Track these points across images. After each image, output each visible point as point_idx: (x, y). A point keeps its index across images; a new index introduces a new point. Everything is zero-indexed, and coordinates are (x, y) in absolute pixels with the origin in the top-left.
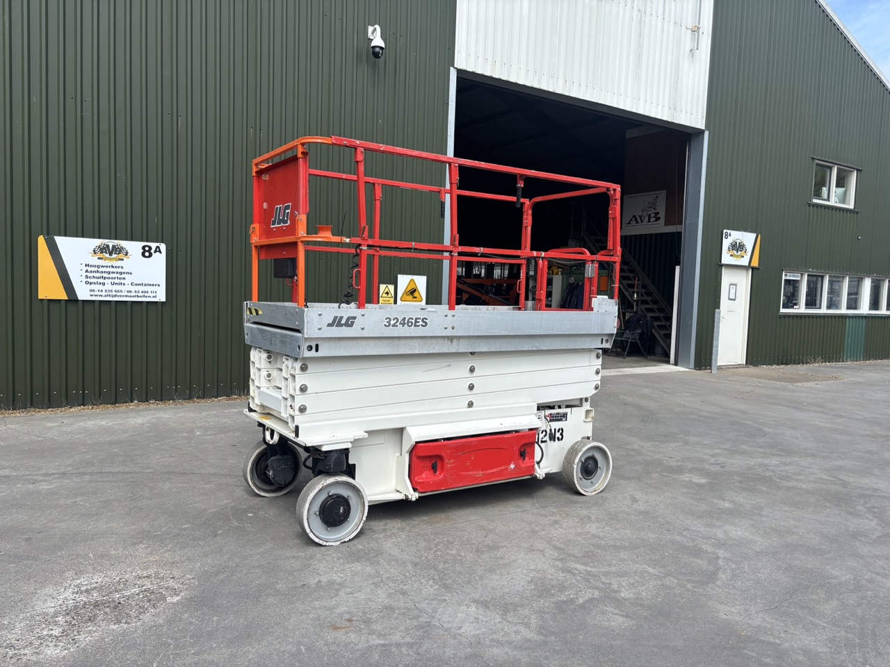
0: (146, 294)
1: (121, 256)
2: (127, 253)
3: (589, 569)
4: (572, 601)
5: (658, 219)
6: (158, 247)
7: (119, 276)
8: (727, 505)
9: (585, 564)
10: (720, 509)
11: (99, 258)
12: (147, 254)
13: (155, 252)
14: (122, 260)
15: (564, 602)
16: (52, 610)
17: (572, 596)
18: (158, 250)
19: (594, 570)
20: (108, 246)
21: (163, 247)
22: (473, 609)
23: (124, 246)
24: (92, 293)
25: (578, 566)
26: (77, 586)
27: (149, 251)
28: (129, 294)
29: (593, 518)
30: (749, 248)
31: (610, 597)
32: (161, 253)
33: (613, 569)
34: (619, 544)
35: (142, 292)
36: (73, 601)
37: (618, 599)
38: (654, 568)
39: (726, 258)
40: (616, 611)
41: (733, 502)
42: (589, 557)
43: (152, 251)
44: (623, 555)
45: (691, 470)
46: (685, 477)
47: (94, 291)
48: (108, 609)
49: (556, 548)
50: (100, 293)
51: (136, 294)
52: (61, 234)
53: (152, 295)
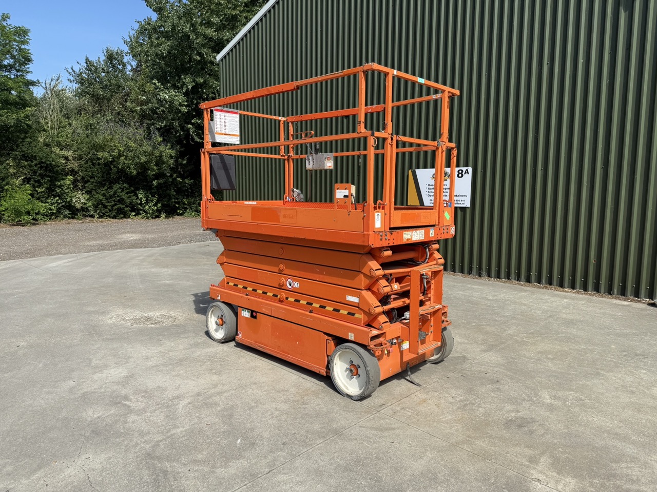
0: (458, 202)
1: (446, 178)
6: (467, 170)
12: (460, 175)
13: (465, 173)
18: (467, 172)
21: (470, 169)
27: (461, 173)
32: (468, 173)
43: (463, 173)
52: (418, 168)
53: (462, 203)
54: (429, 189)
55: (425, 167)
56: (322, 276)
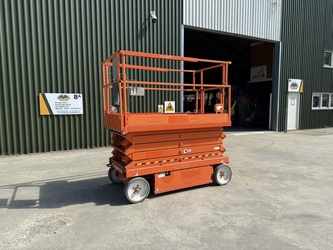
0: (76, 112)
1: (67, 99)
2: (69, 98)
3: (225, 213)
4: (216, 227)
5: (264, 76)
6: (79, 95)
7: (66, 106)
8: (284, 186)
9: (224, 211)
10: (281, 188)
11: (60, 100)
12: (76, 98)
13: (79, 97)
14: (68, 100)
15: (213, 228)
16: (26, 228)
17: (216, 225)
19: (227, 214)
20: (62, 96)
21: (81, 95)
22: (176, 230)
23: (68, 95)
24: (58, 112)
25: (220, 212)
26: (37, 219)
28: (70, 112)
29: (230, 192)
30: (299, 85)
31: (231, 225)
33: (235, 214)
34: (238, 203)
35: (75, 111)
36: (33, 225)
37: (234, 227)
38: (251, 213)
39: (290, 89)
40: (233, 232)
41: (287, 185)
42: (226, 208)
44: (239, 208)
45: (272, 172)
46: (269, 175)
47: (58, 111)
48: (45, 229)
49: (213, 204)
50: (61, 112)
51: (73, 112)
52: (46, 92)
53: (78, 112)
54: (56, 105)
55: (51, 92)
56: (203, 143)
